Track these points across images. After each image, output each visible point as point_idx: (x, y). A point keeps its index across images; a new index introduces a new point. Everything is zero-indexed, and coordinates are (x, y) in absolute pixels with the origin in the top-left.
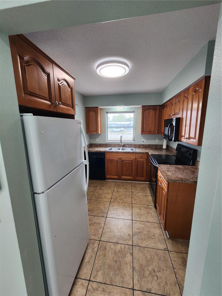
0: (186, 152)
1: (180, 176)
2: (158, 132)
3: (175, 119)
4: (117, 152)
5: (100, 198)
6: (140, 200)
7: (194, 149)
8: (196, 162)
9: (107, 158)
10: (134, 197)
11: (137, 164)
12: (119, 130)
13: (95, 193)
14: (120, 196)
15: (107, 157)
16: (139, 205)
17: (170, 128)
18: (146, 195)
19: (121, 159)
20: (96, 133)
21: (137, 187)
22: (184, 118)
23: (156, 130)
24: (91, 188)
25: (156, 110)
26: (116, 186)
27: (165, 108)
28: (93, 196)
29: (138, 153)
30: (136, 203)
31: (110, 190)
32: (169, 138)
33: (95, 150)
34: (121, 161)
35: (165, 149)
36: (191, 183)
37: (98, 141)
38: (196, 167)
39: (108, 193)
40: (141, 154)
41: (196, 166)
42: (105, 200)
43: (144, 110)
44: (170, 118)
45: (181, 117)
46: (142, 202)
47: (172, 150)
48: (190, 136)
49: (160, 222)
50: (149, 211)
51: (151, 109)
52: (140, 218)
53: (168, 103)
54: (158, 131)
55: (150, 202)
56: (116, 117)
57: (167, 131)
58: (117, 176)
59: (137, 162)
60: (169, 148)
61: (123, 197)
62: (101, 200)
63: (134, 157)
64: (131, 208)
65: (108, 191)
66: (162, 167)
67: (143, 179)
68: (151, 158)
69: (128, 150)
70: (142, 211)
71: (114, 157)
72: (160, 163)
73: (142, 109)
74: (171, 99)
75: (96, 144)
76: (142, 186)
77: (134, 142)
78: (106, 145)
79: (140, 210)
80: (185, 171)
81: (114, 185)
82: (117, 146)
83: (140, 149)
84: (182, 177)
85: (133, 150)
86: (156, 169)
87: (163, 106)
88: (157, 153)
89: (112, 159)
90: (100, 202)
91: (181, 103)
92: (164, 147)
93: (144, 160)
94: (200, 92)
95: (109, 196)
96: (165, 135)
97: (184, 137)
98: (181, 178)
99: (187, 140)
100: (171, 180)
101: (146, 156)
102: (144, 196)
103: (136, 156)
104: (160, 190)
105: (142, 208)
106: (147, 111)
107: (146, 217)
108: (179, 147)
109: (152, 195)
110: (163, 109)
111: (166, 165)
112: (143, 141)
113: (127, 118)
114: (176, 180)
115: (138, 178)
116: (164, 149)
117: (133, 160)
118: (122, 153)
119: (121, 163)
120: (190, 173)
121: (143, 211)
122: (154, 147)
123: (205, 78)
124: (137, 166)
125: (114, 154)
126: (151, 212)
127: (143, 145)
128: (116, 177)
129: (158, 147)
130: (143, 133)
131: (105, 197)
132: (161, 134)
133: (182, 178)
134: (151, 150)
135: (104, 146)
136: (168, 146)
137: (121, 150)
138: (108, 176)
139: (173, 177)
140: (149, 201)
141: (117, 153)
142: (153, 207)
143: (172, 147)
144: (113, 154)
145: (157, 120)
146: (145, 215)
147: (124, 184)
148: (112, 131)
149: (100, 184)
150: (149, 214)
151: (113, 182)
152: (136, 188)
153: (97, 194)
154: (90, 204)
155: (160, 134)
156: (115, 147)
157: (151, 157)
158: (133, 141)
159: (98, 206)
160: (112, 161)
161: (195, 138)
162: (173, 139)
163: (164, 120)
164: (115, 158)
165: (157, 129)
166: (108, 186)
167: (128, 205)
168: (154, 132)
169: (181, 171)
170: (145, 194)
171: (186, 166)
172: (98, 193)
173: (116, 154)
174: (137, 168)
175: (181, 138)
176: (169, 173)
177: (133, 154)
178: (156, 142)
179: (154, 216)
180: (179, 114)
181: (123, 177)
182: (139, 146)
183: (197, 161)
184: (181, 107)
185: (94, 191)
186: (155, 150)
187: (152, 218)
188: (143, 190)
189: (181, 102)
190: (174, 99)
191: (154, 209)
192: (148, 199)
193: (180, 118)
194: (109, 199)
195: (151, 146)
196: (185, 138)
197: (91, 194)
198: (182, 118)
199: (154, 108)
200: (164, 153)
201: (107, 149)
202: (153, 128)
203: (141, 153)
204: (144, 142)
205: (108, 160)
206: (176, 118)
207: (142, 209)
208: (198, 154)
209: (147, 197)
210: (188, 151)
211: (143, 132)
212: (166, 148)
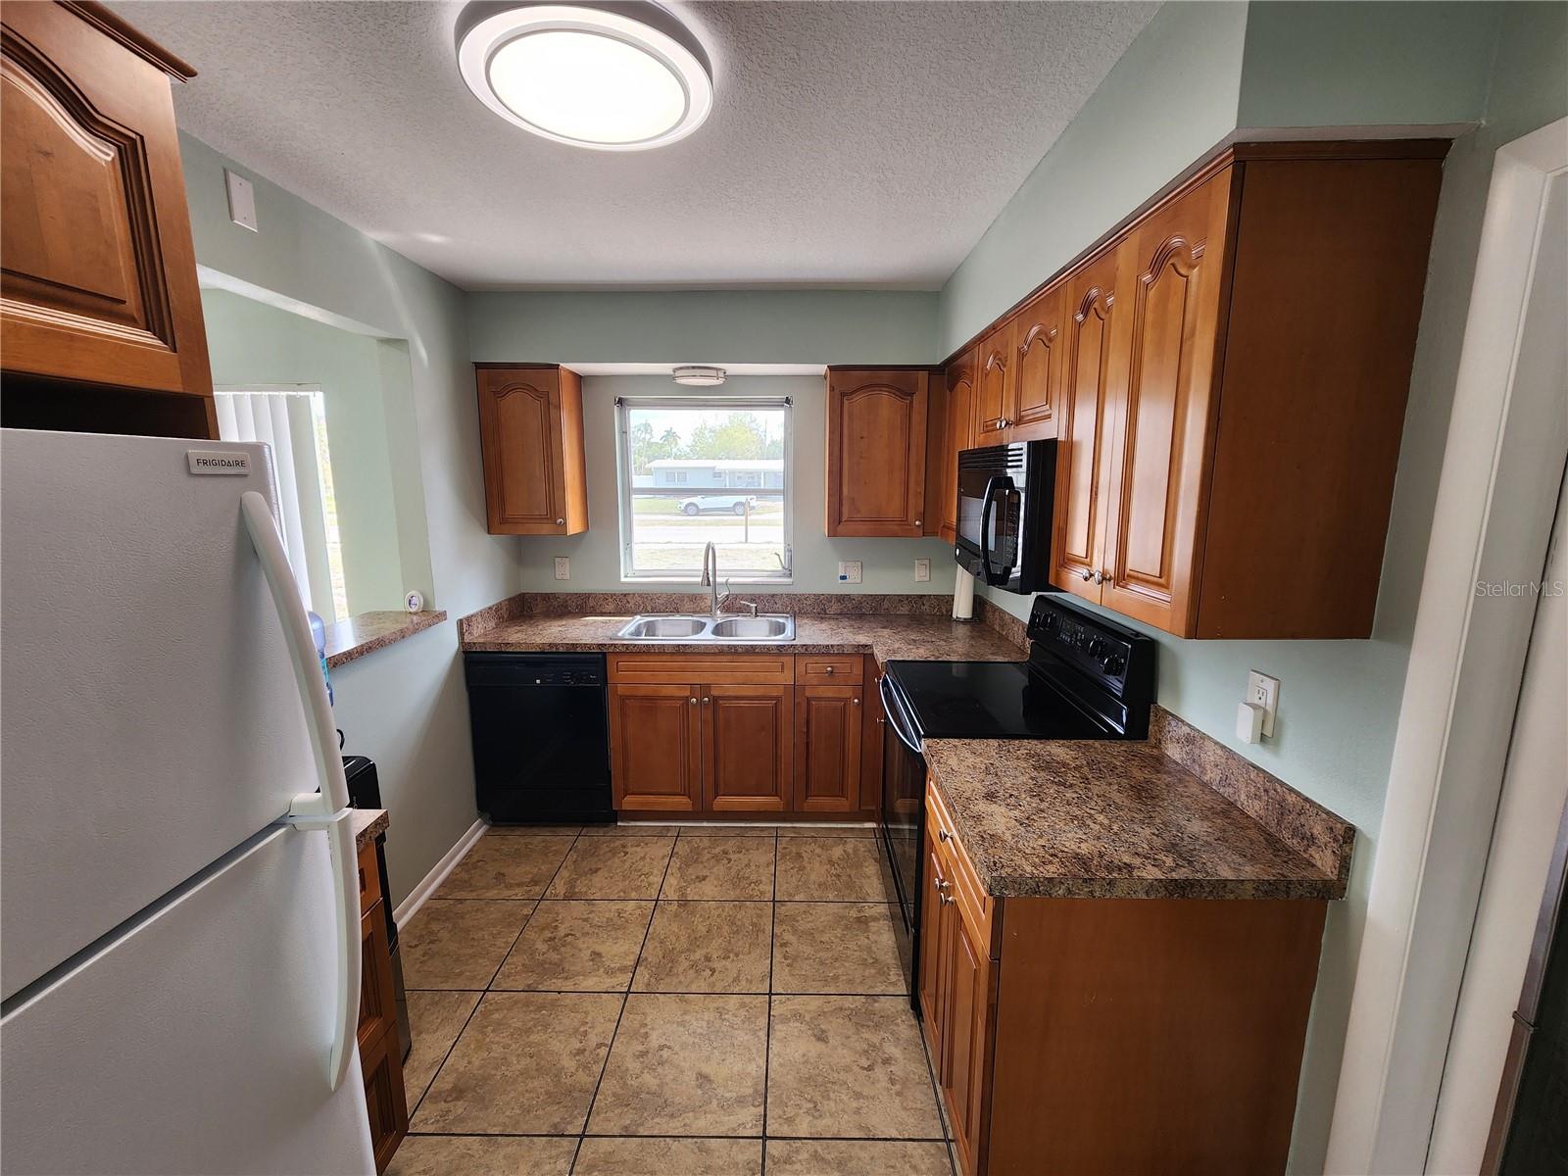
0: (1092, 655)
1: (1071, 840)
2: (923, 524)
3: (1025, 450)
4: (681, 651)
5: (558, 969)
6: (822, 963)
7: (1138, 634)
8: (1152, 718)
9: (621, 689)
10: (788, 937)
11: (804, 721)
12: (729, 501)
13: (530, 934)
14: (694, 942)
15: (622, 679)
16: (815, 1003)
17: (994, 503)
18: (858, 920)
19: (705, 688)
20: (546, 529)
21: (805, 863)
22: (1080, 443)
23: (912, 514)
24: (506, 893)
25: (912, 394)
26: (676, 863)
27: (961, 386)
28: (518, 960)
29: (808, 651)
30: (795, 987)
31: (634, 895)
32: (987, 566)
33: (538, 640)
34: (706, 705)
35: (965, 621)
36: (1147, 893)
37: (567, 577)
38: (1155, 752)
39: (616, 926)
40: (827, 659)
41: (1153, 741)
42: (589, 983)
43: (843, 395)
44: (994, 443)
45: (1062, 437)
46: (836, 978)
47: (1002, 627)
48: (1130, 565)
49: (946, 1134)
50: (876, 1040)
51: (883, 385)
52: (816, 1111)
53: (979, 352)
54: (923, 516)
55: (883, 972)
56: (711, 431)
57: (976, 519)
58: (685, 800)
59: (804, 705)
60: (990, 615)
61: (715, 944)
62: (568, 986)
63: (786, 678)
64: (763, 1035)
65: (619, 905)
66: (953, 762)
67: (843, 804)
68: (885, 683)
69: (754, 632)
70: (835, 1048)
71: (663, 677)
72: (937, 729)
73: (832, 389)
74: (993, 328)
75: (554, 596)
76: (837, 852)
77: (788, 580)
78: (623, 603)
79: (822, 1037)
80: (1097, 788)
81: (663, 857)
82: (688, 605)
83: (824, 626)
84: (1085, 849)
85: (780, 629)
86: (917, 769)
87: (949, 373)
88: (919, 653)
89: (650, 693)
90: (554, 1004)
91: (1061, 348)
92: (962, 609)
93: (847, 692)
94: (1192, 267)
95: (620, 949)
96: (964, 544)
97: (1085, 572)
98: (1077, 856)
99: (1109, 586)
100: (1017, 882)
101: (858, 670)
102: (846, 928)
103: (801, 668)
104: (945, 918)
105: (834, 1026)
106: (860, 400)
107: (858, 1096)
108: (1046, 617)
109: (893, 917)
110: (951, 390)
111: (976, 743)
112: (843, 578)
113: (768, 442)
114: (1051, 880)
115: (811, 800)
116: (958, 621)
117: (777, 698)
118: (714, 654)
119: (709, 715)
120: (1127, 802)
121: (843, 1050)
122: (904, 610)
123: (1232, 159)
124: (808, 732)
125: (664, 658)
126: (891, 1049)
127: (841, 598)
128: (682, 802)
129: (930, 612)
130: (840, 528)
131: (596, 955)
132: (944, 535)
133: (1082, 861)
134: (886, 632)
135: (611, 607)
136: (979, 604)
137: (706, 637)
138: (630, 802)
139: (1026, 856)
140: (876, 961)
141: (684, 654)
142: (903, 1004)
143: (1004, 612)
144: (653, 663)
145: (918, 455)
146: (850, 1079)
147: (731, 845)
148: (692, 510)
149: (573, 856)
150: (880, 1073)
151: (661, 834)
152: (802, 868)
153: (546, 941)
154: (482, 1030)
155: (935, 534)
156: (676, 611)
157: (885, 681)
158: (784, 576)
159: (534, 1038)
160: (651, 703)
161: (1162, 580)
162: (1016, 572)
163: (960, 452)
164: (671, 684)
165: (916, 504)
166: (627, 865)
167: (743, 1005)
168: (904, 521)
169: (1070, 794)
170: (854, 913)
171: (1097, 744)
172: (548, 934)
173: (678, 663)
174: (808, 743)
175: (1064, 573)
176: (1000, 819)
177: (782, 659)
178: (913, 579)
179: (905, 1082)
180: (1049, 416)
181: (723, 802)
182: (820, 608)
183: (1158, 708)
184: (1062, 370)
185: (527, 918)
186: (908, 626)
187: (897, 1100)
188: (844, 878)
189: (1059, 340)
190: (1015, 323)
191: (906, 1026)
192: (869, 949)
193: (1054, 442)
194: (623, 970)
195: (886, 604)
196: (1097, 576)
197: (500, 942)
198: (1071, 445)
199: (898, 379)
200: (956, 648)
201: (626, 629)
202: (897, 502)
203: (825, 652)
204: (848, 581)
205: (624, 698)
206: (1029, 443)
207: (830, 1034)
208: (1165, 667)
209: (867, 930)
210: (1101, 650)
211: (839, 522)
212: (970, 616)
